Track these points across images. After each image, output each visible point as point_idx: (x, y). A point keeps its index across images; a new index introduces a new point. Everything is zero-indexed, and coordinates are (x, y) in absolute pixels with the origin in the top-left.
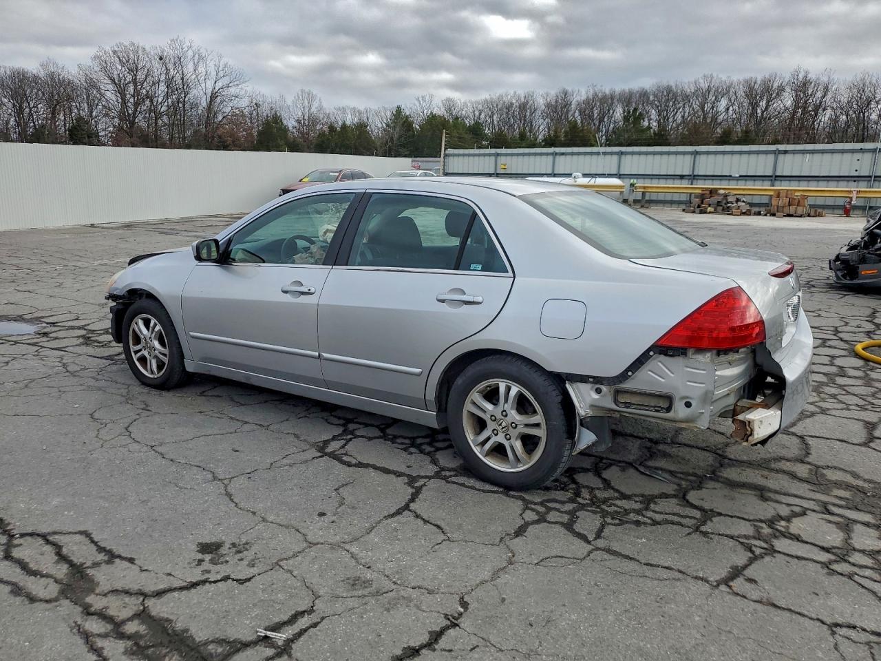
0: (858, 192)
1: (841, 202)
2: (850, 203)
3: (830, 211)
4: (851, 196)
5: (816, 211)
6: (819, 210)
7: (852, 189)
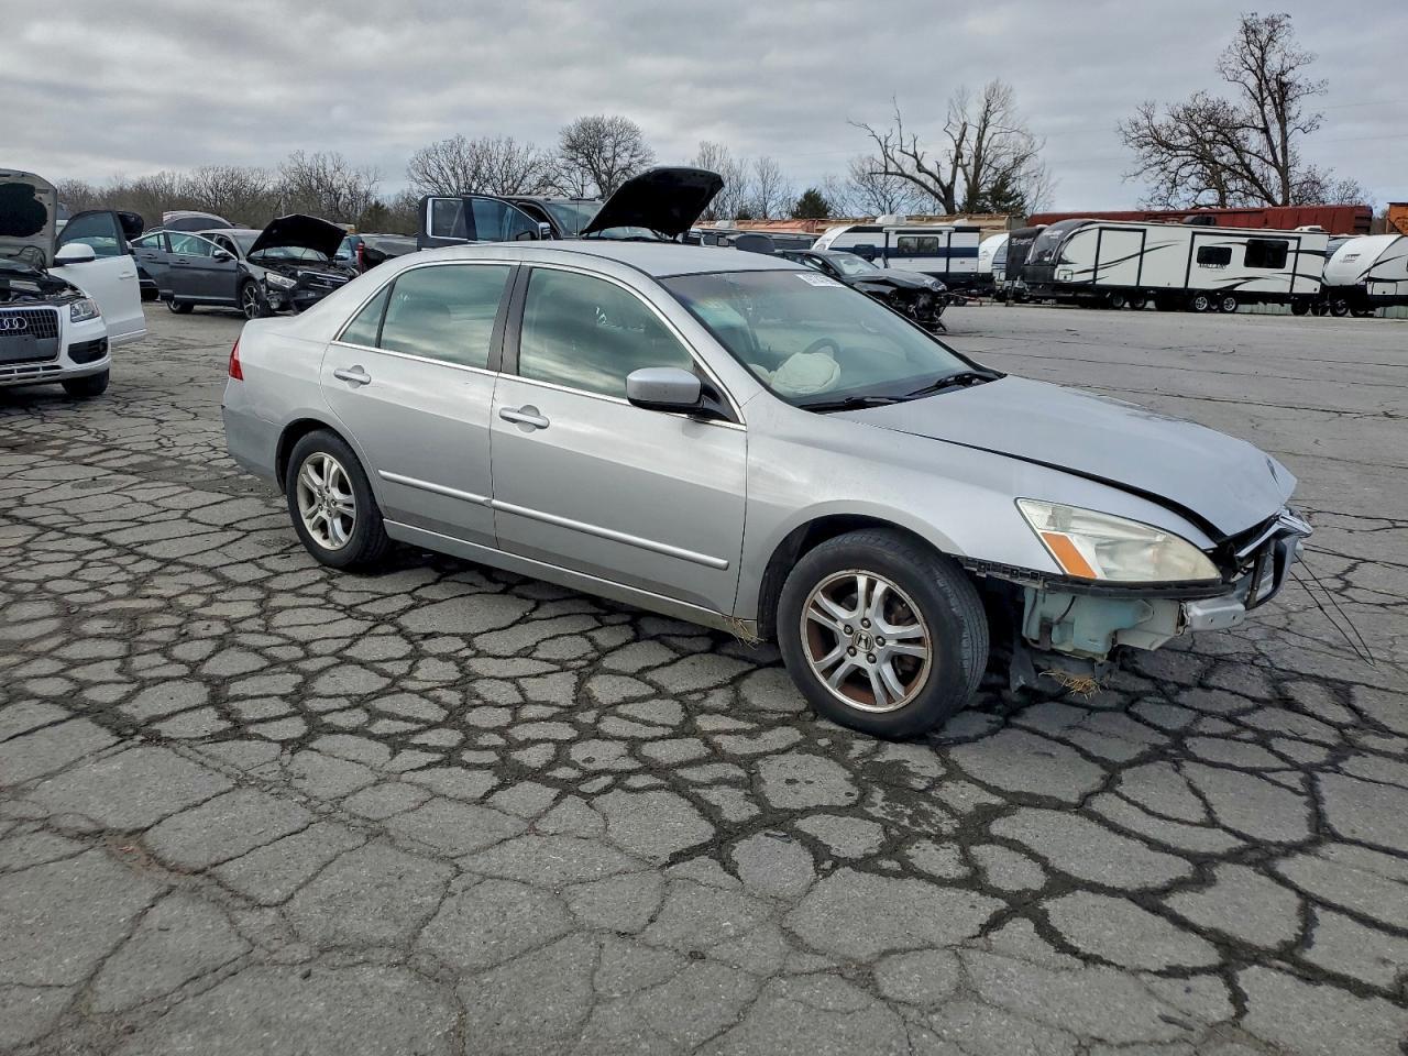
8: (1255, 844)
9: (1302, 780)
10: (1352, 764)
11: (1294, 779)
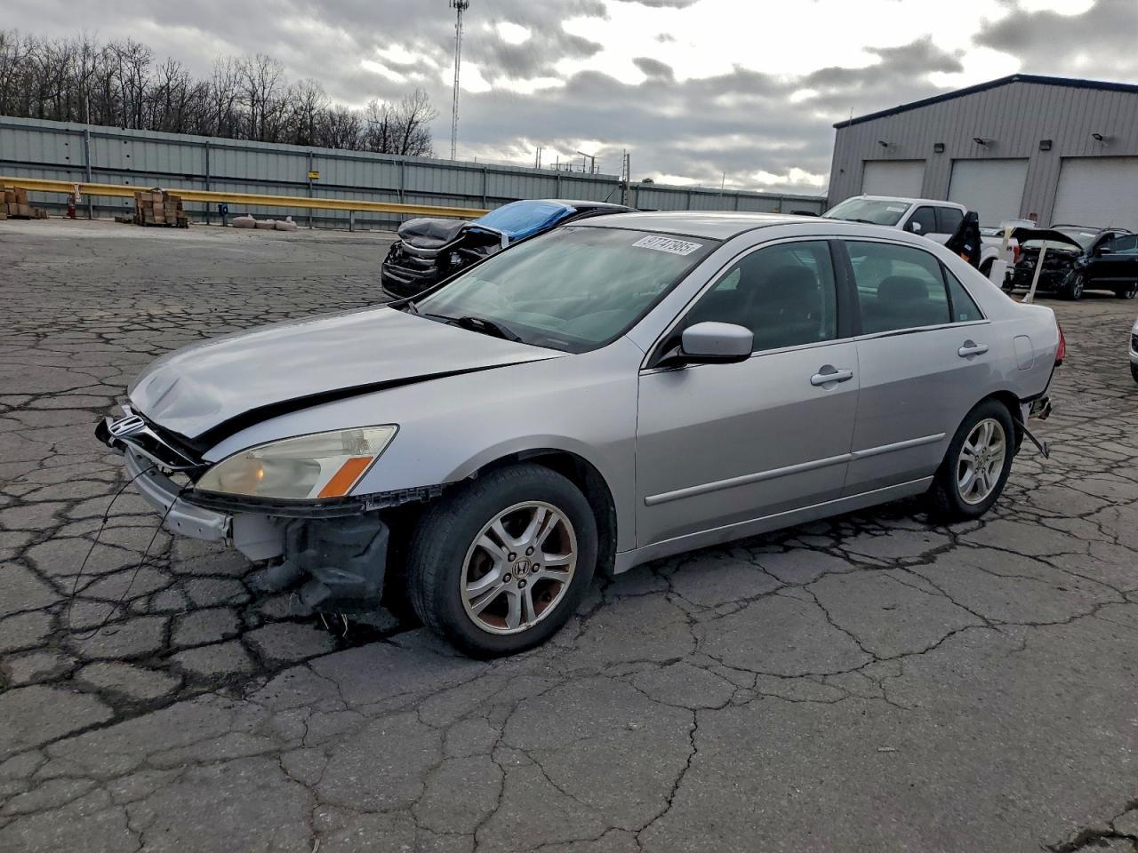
0: (80, 187)
1: (64, 200)
2: (73, 200)
3: (55, 211)
4: (73, 191)
5: (39, 211)
6: (41, 210)
7: (72, 183)
8: (50, 539)
9: (64, 588)
10: (44, 623)
11: (69, 585)
